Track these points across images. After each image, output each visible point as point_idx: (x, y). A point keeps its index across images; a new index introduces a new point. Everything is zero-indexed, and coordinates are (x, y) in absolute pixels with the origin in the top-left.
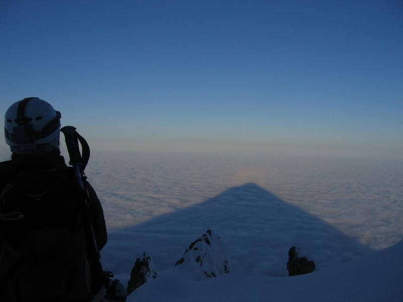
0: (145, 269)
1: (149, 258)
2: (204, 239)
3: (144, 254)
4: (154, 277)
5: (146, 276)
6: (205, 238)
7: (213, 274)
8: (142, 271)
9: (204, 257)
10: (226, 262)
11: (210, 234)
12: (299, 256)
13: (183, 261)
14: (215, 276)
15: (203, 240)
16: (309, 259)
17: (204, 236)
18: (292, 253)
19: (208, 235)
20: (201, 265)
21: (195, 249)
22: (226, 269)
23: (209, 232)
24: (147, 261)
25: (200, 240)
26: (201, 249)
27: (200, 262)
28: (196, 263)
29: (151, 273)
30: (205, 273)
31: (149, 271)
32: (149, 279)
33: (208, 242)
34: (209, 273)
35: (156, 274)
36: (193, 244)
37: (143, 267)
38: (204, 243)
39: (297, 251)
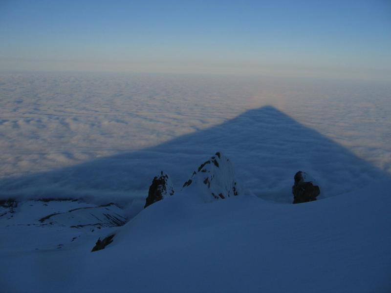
0: (162, 188)
1: (167, 176)
2: (213, 162)
3: (162, 173)
4: (171, 194)
5: (163, 194)
6: (213, 160)
7: (221, 195)
8: (158, 189)
9: (212, 179)
10: (235, 184)
11: (219, 157)
12: (306, 181)
13: (190, 183)
14: (223, 197)
15: (211, 162)
16: (314, 184)
17: (213, 158)
18: (298, 177)
19: (217, 157)
20: (209, 186)
21: (204, 171)
22: (234, 190)
23: (218, 154)
24: (164, 180)
25: (209, 162)
26: (209, 172)
27: (208, 184)
28: (204, 184)
29: (167, 191)
30: (213, 194)
31: (165, 189)
32: (166, 196)
33: (216, 164)
34: (216, 194)
35: (173, 192)
36: (202, 166)
37: (160, 185)
38: (212, 165)
39: (303, 175)
